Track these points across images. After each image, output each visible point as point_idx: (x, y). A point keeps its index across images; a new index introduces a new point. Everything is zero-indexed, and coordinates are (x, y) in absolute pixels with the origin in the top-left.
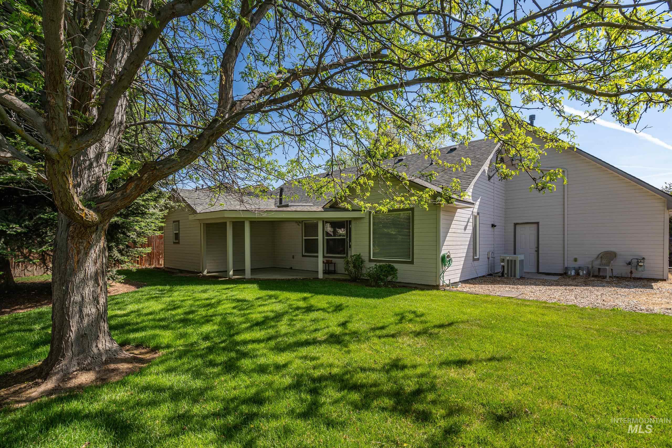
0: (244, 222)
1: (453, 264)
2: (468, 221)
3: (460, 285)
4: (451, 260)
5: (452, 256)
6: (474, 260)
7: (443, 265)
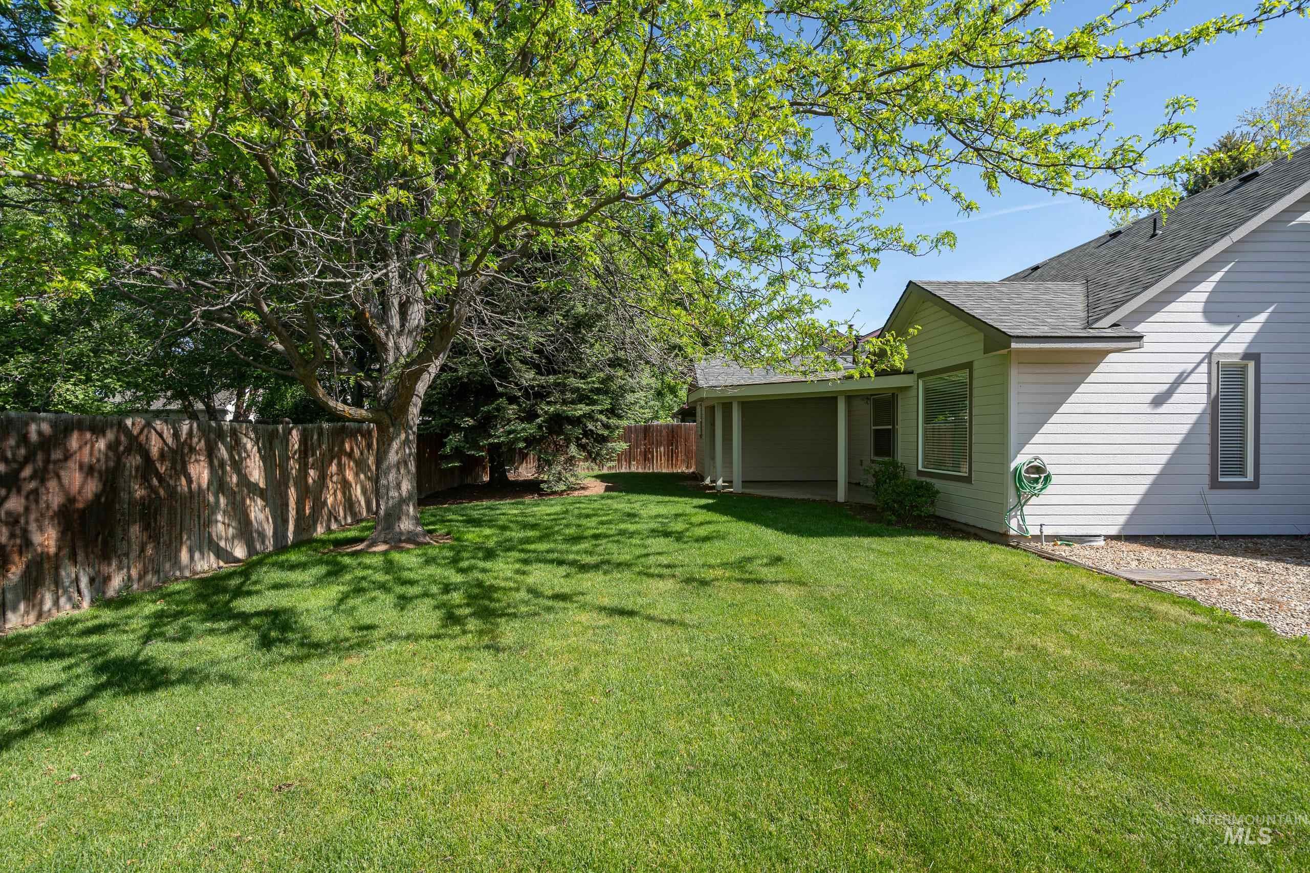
0: (731, 403)
1: (1050, 489)
2: (1180, 380)
3: (1101, 543)
4: (1047, 479)
5: (1050, 469)
6: (1215, 484)
7: (1018, 489)
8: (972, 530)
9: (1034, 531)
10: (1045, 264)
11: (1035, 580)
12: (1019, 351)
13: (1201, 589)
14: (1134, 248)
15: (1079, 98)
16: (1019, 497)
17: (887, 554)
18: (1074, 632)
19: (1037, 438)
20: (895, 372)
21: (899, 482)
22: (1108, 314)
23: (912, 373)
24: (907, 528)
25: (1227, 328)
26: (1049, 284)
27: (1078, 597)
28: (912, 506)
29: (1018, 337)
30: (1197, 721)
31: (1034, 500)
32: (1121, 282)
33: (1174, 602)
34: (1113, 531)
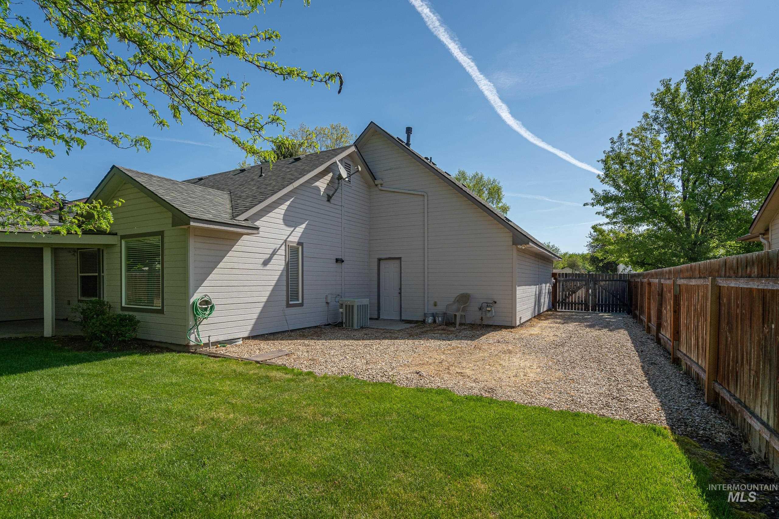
1: (213, 314)
2: (274, 253)
3: (241, 342)
4: (212, 308)
5: (214, 302)
6: (288, 306)
7: (195, 316)
8: (163, 345)
9: (204, 340)
10: (206, 178)
11: (208, 373)
12: (195, 228)
13: (287, 360)
14: (253, 180)
15: (228, 83)
16: (196, 320)
17: (97, 376)
18: (234, 401)
19: (206, 283)
20: (101, 232)
21: (105, 317)
22: (243, 213)
23: (116, 234)
24: (114, 351)
25: (292, 229)
26: (210, 190)
27: (233, 378)
28: (117, 334)
29: (194, 218)
30: (297, 434)
31: (205, 322)
32: (248, 197)
33: (278, 370)
34: (246, 335)
